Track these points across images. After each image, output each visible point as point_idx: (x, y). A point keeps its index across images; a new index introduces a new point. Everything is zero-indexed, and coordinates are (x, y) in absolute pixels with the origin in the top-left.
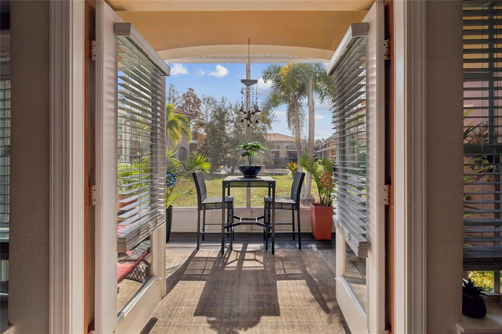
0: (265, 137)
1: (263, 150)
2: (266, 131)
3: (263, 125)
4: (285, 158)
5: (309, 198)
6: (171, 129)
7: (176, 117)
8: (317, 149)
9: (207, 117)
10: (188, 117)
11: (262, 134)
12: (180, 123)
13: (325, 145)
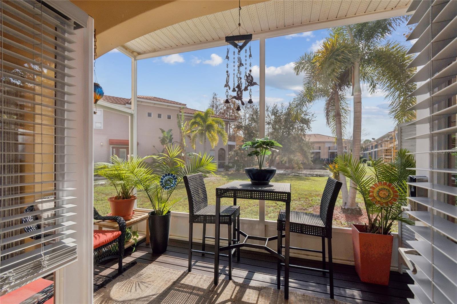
0: (303, 138)
1: (277, 147)
2: (304, 131)
3: (302, 125)
4: (327, 159)
5: (353, 208)
6: (210, 132)
7: (213, 120)
8: (366, 149)
9: (245, 120)
10: (224, 121)
11: (301, 134)
12: (216, 126)
13: (375, 145)
